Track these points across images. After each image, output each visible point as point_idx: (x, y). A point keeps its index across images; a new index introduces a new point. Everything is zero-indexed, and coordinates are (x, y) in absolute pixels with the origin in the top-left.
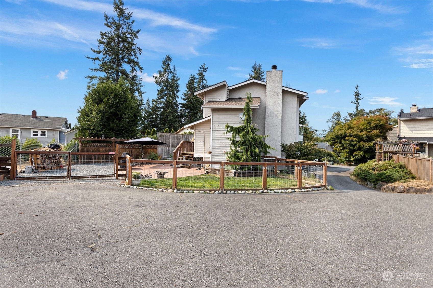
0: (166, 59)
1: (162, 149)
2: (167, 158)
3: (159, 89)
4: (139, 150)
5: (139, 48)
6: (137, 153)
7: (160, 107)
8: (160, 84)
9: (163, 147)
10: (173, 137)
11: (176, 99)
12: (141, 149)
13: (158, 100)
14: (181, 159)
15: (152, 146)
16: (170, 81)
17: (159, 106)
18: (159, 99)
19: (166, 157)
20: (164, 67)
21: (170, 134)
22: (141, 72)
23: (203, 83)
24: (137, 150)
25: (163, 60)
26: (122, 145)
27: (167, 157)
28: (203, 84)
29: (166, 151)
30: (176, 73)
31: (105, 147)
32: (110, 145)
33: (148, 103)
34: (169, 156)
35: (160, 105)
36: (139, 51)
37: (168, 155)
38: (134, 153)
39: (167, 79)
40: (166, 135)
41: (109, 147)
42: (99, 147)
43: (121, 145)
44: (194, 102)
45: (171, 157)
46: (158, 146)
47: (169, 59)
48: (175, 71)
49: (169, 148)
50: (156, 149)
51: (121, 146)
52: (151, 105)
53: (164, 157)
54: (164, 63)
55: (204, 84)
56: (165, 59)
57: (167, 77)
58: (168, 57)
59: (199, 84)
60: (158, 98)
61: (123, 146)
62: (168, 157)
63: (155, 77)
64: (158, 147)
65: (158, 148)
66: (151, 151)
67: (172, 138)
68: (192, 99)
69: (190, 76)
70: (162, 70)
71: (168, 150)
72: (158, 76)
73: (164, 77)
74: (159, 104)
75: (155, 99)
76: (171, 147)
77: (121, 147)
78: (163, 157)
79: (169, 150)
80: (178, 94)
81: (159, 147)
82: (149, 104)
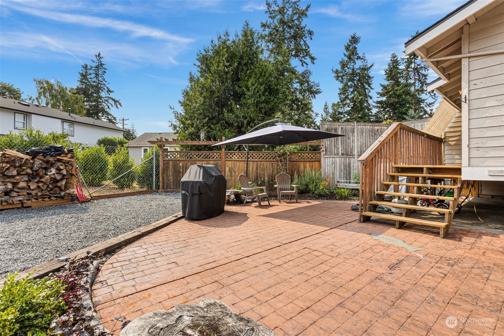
0: (350, 42)
1: (334, 163)
2: (347, 185)
3: (341, 87)
4: (278, 165)
5: (309, 31)
6: (273, 171)
7: (344, 111)
8: (343, 79)
9: (336, 156)
10: (363, 132)
11: (367, 101)
12: (281, 161)
13: (340, 103)
14: (392, 187)
15: (309, 156)
16: (358, 71)
17: (341, 111)
18: (342, 101)
19: (344, 182)
20: (347, 53)
21: (352, 124)
22: (313, 63)
23: (415, 63)
24: (272, 165)
25: (346, 45)
26: (240, 154)
27: (347, 182)
28: (415, 66)
29: (342, 167)
30: (367, 64)
31: (206, 159)
32: (215, 154)
33: (326, 109)
34: (352, 178)
35: (342, 109)
36: (310, 36)
37: (350, 177)
38: (266, 171)
39: (353, 70)
40: (342, 128)
41: (213, 158)
42: (195, 158)
43: (238, 154)
44: (399, 96)
45: (356, 183)
46: (322, 155)
47: (355, 40)
48: (366, 61)
49: (352, 160)
50: (317, 163)
51: (238, 156)
52: (331, 111)
53: (338, 182)
54: (347, 49)
55: (418, 65)
56: (348, 42)
57: (352, 67)
58: (353, 38)
59: (408, 67)
60: (340, 101)
61: (242, 156)
62: (350, 183)
63: (335, 70)
64: (322, 157)
65: (322, 159)
66: (305, 167)
67: (357, 134)
68: (397, 90)
69: (391, 56)
70: (346, 59)
71: (349, 164)
72: (340, 69)
73: (348, 68)
74: (341, 107)
75: (336, 103)
76: (356, 157)
77: (238, 158)
78: (336, 183)
79: (352, 166)
80: (370, 94)
81: (325, 156)
82: (328, 109)
